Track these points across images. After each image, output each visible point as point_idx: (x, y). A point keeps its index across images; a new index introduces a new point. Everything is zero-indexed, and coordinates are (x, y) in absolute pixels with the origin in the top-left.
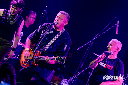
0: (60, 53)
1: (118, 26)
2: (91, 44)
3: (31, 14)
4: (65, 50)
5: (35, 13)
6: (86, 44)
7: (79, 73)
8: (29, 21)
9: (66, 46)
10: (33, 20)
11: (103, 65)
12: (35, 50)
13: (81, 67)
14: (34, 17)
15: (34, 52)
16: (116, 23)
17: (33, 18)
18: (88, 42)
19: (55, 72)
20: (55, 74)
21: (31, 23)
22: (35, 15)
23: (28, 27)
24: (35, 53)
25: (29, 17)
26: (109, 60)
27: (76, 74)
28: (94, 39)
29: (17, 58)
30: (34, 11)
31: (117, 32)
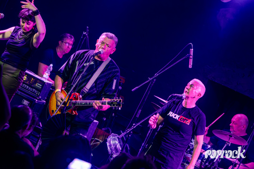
0: (108, 93)
1: (191, 57)
2: (152, 83)
3: (66, 38)
4: (114, 88)
5: (73, 37)
6: (144, 82)
7: (134, 126)
8: (62, 49)
9: (115, 81)
10: (68, 47)
11: (175, 116)
12: (70, 91)
13: (138, 116)
14: (71, 43)
15: (69, 93)
16: (189, 52)
17: (69, 44)
18: (148, 79)
19: (99, 123)
20: (99, 126)
21: (65, 51)
22: (73, 40)
23: (61, 57)
24: (70, 96)
25: (62, 42)
26: (184, 109)
27: (130, 127)
28: (156, 75)
29: (44, 103)
30: (70, 34)
31: (190, 65)
